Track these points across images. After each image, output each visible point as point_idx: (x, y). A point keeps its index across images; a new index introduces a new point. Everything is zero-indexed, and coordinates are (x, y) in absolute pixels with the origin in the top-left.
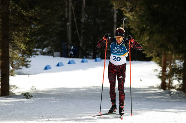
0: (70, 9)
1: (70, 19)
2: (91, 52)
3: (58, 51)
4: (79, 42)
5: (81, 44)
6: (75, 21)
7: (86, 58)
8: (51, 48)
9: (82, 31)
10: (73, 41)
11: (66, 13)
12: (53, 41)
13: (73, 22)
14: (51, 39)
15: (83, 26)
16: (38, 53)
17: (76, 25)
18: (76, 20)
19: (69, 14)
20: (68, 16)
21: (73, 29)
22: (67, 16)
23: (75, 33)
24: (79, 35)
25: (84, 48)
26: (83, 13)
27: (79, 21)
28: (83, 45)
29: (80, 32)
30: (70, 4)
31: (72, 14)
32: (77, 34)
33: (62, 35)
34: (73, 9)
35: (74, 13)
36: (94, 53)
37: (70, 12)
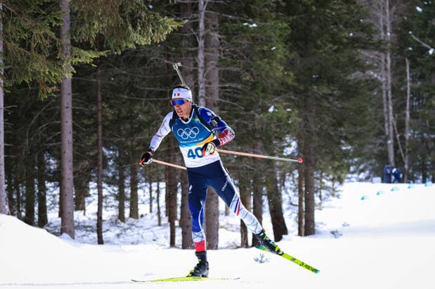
0: (391, 124)
1: (391, 136)
2: (419, 175)
3: (378, 176)
4: (404, 164)
5: (406, 167)
6: (398, 139)
7: (414, 182)
8: (370, 173)
9: (407, 150)
10: (396, 163)
11: (387, 129)
12: (371, 164)
13: (395, 139)
14: (370, 162)
15: (407, 144)
16: (353, 179)
17: (399, 143)
18: (400, 137)
19: (389, 130)
20: (389, 132)
21: (396, 148)
22: (387, 133)
23: (398, 152)
24: (403, 155)
25: (411, 171)
26: (407, 128)
27: (402, 138)
28: (409, 166)
29: (404, 151)
30: (391, 118)
31: (394, 131)
32: (400, 154)
33: (383, 157)
34: (395, 124)
35: (396, 129)
36: (423, 176)
37: (391, 127)
